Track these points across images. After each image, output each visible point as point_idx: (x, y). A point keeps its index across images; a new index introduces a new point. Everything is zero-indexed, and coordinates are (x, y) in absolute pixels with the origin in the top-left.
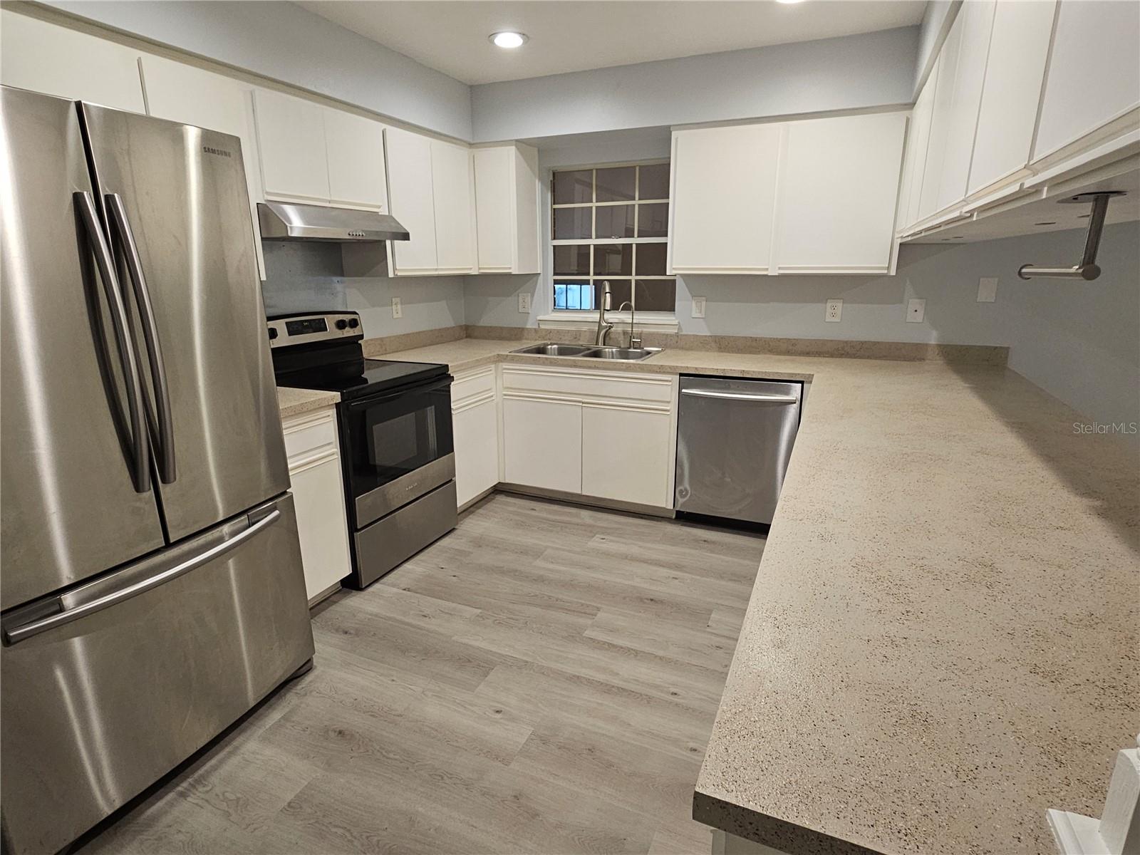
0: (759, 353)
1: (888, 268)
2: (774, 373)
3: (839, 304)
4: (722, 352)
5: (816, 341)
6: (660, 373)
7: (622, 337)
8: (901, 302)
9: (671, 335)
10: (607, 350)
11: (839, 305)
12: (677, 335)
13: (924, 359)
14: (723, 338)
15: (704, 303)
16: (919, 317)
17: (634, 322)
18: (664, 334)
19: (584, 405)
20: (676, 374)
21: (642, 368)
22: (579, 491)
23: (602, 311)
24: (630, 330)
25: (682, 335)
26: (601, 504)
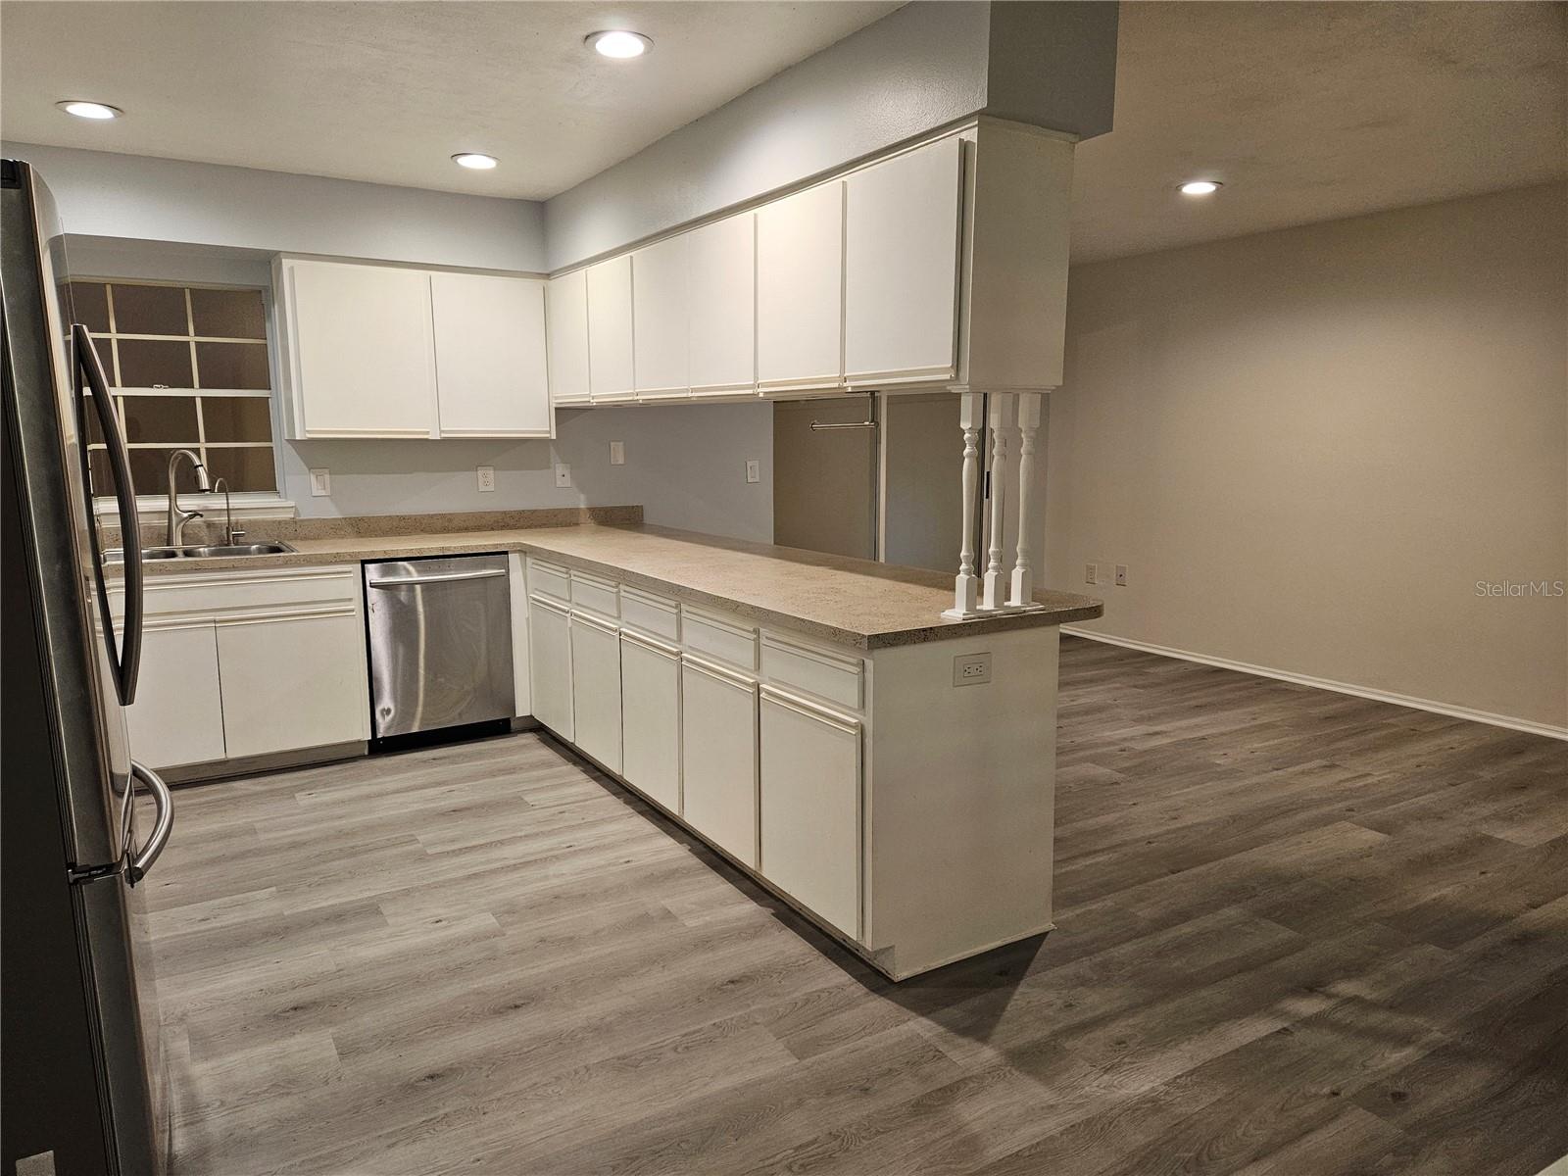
0: (410, 534)
1: (550, 432)
2: (477, 547)
3: (488, 472)
4: (362, 537)
5: (473, 514)
6: (336, 563)
7: (206, 530)
8: (549, 468)
9: (286, 522)
10: (201, 549)
11: (491, 473)
12: (294, 521)
13: (577, 524)
14: (362, 519)
15: (327, 477)
16: (567, 482)
17: (230, 507)
18: (274, 522)
19: (217, 625)
20: (356, 562)
21: (309, 561)
22: (221, 756)
23: (173, 494)
24: (225, 519)
25: (302, 521)
26: (253, 768)
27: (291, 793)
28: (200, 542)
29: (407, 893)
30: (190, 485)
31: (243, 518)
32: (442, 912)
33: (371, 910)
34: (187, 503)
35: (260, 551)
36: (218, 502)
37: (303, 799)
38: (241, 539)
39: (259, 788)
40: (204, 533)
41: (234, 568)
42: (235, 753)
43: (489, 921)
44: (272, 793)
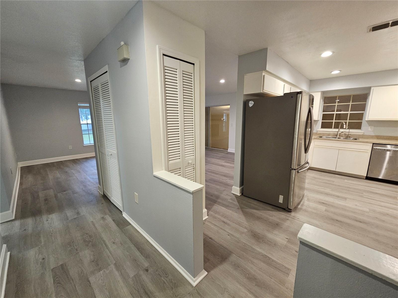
6: (366, 143)
9: (361, 135)
14: (379, 136)
15: (373, 127)
17: (350, 131)
18: (358, 135)
19: (339, 150)
20: (371, 143)
21: (360, 142)
22: (335, 170)
23: (339, 129)
24: (348, 133)
25: (364, 135)
26: (340, 174)
27: (344, 179)
28: (342, 137)
29: (353, 199)
30: (342, 128)
31: (352, 133)
32: (358, 205)
33: (345, 199)
34: (342, 130)
35: (353, 139)
36: (348, 130)
37: (346, 181)
38: (350, 137)
39: (340, 177)
40: (344, 135)
41: (345, 141)
42: (337, 170)
43: (368, 210)
44: (341, 178)
